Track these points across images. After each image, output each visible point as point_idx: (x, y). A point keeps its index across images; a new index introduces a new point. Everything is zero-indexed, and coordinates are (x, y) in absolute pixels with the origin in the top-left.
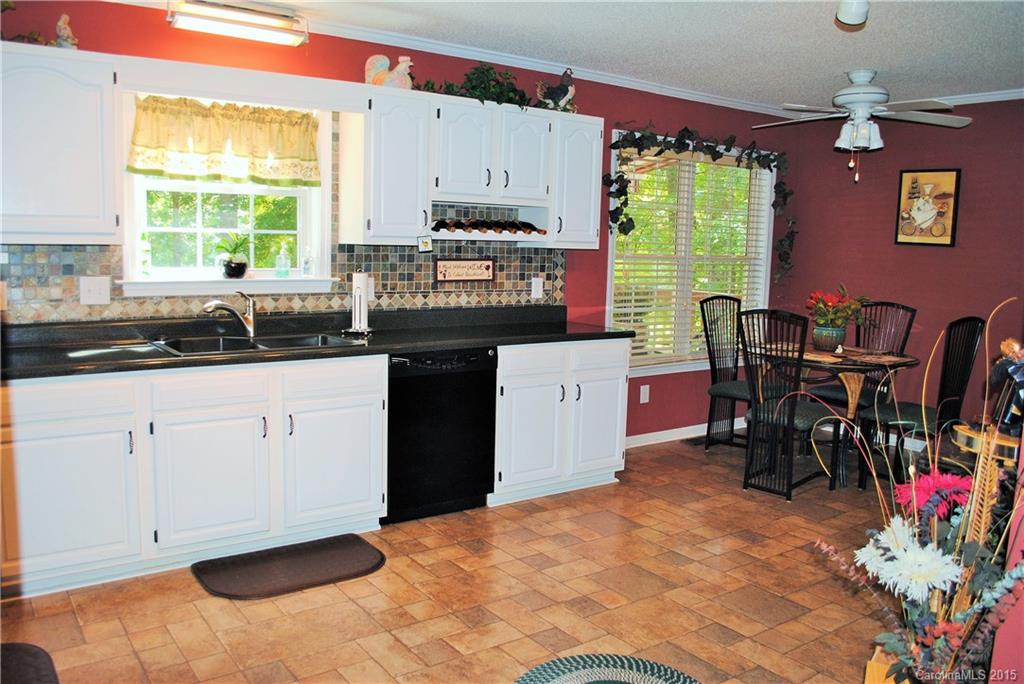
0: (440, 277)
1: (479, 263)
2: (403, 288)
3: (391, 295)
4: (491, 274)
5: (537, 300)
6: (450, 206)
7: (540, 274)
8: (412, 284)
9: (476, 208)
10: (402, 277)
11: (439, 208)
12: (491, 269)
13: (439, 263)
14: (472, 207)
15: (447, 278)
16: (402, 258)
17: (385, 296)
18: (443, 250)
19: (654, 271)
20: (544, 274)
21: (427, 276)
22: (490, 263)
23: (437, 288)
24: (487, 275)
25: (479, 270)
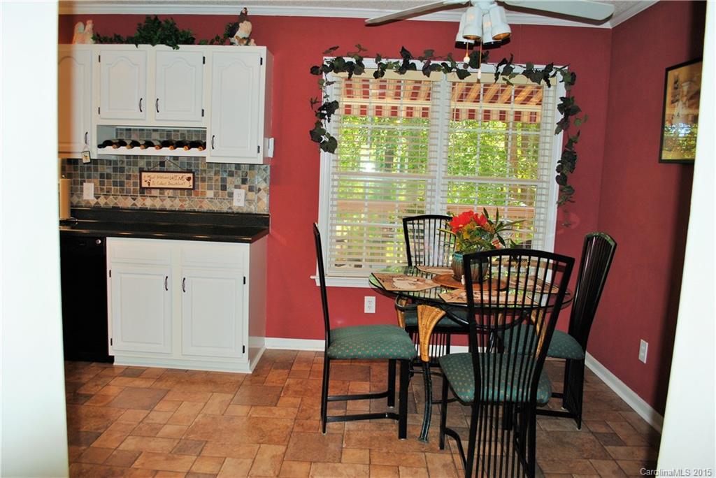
0: (145, 185)
1: (180, 175)
2: (117, 192)
3: (106, 196)
4: (192, 184)
5: (240, 207)
6: (154, 130)
7: (244, 186)
8: (123, 190)
9: (178, 131)
10: (115, 184)
11: (145, 132)
12: (191, 181)
13: (143, 174)
14: (175, 131)
15: (151, 186)
16: (115, 170)
17: (102, 197)
18: (148, 164)
19: (361, 187)
20: (247, 186)
21: (135, 184)
22: (191, 175)
23: (144, 193)
24: (189, 185)
25: (183, 181)
